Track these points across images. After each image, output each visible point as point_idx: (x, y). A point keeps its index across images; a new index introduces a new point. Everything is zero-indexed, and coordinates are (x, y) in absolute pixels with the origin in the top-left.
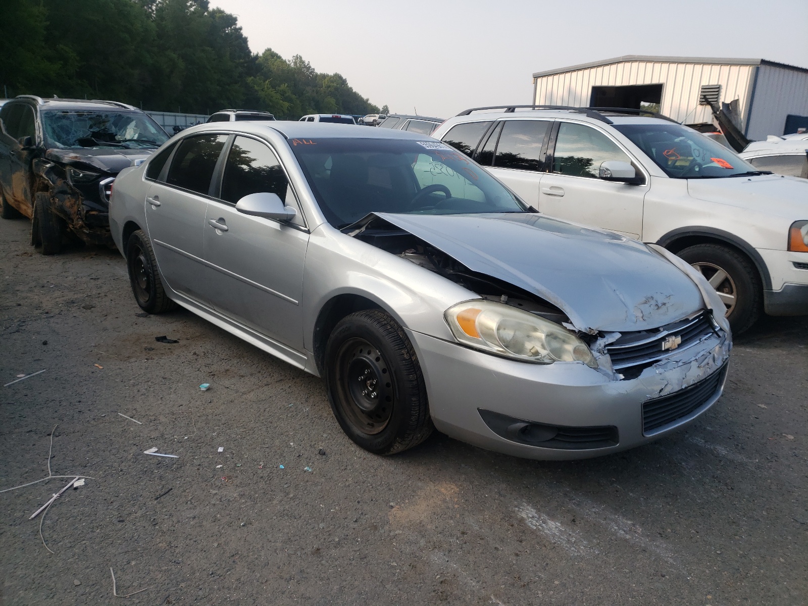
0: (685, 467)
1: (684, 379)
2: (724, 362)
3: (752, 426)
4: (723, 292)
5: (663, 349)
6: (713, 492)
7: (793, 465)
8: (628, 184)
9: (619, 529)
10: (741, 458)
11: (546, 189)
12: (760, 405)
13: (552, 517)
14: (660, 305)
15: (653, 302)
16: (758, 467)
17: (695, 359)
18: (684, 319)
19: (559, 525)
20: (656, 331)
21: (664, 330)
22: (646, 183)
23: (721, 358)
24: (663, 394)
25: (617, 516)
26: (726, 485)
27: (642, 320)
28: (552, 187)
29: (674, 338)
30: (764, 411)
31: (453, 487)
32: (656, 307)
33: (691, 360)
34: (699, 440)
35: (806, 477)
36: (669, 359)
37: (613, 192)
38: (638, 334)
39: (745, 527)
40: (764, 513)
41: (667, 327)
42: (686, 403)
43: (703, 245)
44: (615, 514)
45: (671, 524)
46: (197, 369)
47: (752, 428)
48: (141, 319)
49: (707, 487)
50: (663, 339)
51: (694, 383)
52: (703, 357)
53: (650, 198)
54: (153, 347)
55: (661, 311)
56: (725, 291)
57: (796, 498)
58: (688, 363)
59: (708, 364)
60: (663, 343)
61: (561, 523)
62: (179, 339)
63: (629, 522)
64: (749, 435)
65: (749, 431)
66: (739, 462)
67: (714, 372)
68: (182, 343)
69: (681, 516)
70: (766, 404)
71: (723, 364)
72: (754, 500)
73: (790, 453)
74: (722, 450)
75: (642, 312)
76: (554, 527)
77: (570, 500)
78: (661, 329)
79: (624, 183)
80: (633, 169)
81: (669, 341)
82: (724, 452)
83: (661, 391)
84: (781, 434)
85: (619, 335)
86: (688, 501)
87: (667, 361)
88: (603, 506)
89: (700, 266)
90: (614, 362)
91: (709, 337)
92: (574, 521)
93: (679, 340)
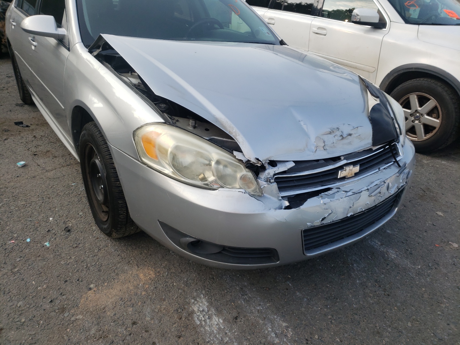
0: (355, 268)
1: (350, 207)
2: (399, 189)
3: (426, 232)
4: (432, 117)
5: (339, 177)
6: (370, 297)
7: (449, 274)
8: (373, 28)
9: (272, 331)
10: (407, 263)
11: (315, 29)
12: (438, 213)
13: (219, 313)
14: (345, 136)
15: (339, 133)
16: (419, 274)
17: (367, 189)
18: (368, 148)
19: (221, 321)
20: (337, 159)
21: (344, 159)
22: (387, 28)
23: (396, 185)
24: (325, 222)
25: (275, 317)
26: (385, 290)
27: (323, 149)
28: (319, 28)
29: (351, 167)
30: (439, 218)
31: (151, 272)
32: (341, 138)
33: (363, 190)
34: (377, 242)
35: (458, 287)
36: (339, 188)
37: (362, 33)
38: (316, 163)
39: (387, 339)
40: (409, 324)
41: (348, 156)
42: (357, 224)
43: (422, 79)
44: (276, 314)
45: (321, 330)
46: (28, 149)
47: (425, 234)
48: (18, 108)
49: (367, 291)
50: (341, 168)
51: (362, 211)
52: (376, 187)
53: (388, 39)
54: (9, 129)
55: (345, 141)
56: (433, 116)
57: (443, 310)
58: (358, 193)
59: (380, 193)
60: (340, 171)
61: (224, 320)
62: (31, 125)
63: (284, 324)
64: (420, 241)
65: (421, 236)
66: (403, 268)
67: (386, 199)
68: (32, 127)
69: (333, 321)
70: (444, 212)
71: (398, 191)
72: (404, 309)
73: (450, 261)
74: (392, 254)
75: (324, 142)
76: (216, 323)
77: (242, 295)
78: (342, 158)
79: (370, 27)
80: (378, 15)
81: (345, 170)
82: (393, 256)
83: (323, 219)
84: (448, 242)
85: (293, 164)
86: (346, 305)
87: (337, 190)
88: (268, 305)
89: (417, 95)
90: (281, 189)
91: (389, 166)
92: (236, 318)
93: (357, 169)
